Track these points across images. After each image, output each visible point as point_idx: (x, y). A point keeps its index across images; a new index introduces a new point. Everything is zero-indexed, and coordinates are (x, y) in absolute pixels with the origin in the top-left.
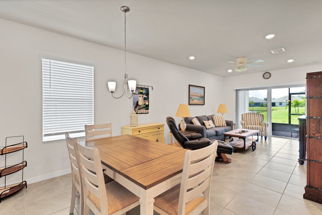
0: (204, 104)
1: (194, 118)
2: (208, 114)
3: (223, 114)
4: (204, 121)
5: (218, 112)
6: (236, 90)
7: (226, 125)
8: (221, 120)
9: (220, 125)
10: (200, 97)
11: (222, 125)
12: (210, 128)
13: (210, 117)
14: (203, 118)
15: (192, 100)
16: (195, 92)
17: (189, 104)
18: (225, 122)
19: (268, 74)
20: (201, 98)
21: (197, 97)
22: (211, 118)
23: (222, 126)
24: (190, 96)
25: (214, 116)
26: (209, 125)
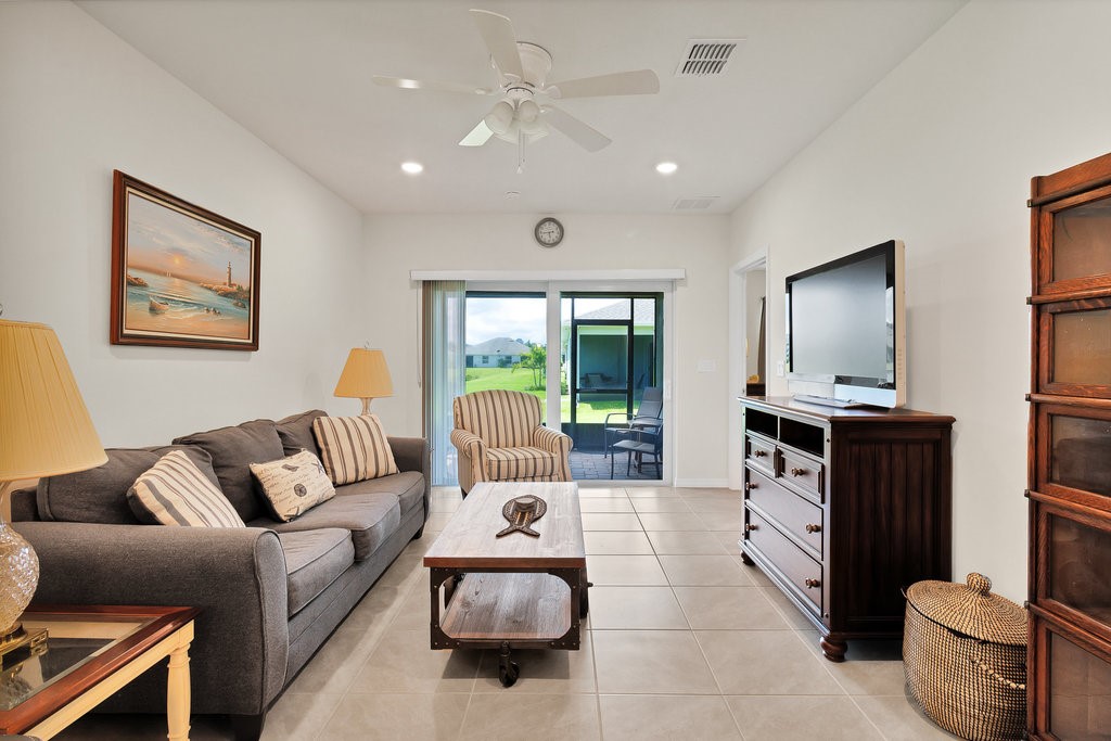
0: (254, 346)
1: (160, 452)
2: (282, 408)
3: (367, 400)
4: (257, 468)
5: (342, 391)
6: (424, 282)
7: (393, 467)
8: (368, 443)
9: (361, 469)
10: (226, 295)
11: (372, 471)
12: (306, 511)
13: (299, 429)
14: (248, 440)
15: (153, 310)
16: (178, 252)
17: (118, 337)
18: (388, 447)
19: (553, 227)
20: (228, 304)
21: (195, 288)
22: (301, 436)
23: (376, 477)
24: (131, 273)
25: (323, 419)
26: (300, 491)
